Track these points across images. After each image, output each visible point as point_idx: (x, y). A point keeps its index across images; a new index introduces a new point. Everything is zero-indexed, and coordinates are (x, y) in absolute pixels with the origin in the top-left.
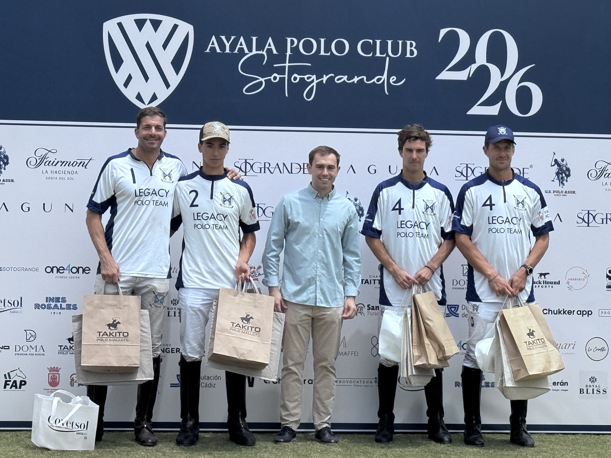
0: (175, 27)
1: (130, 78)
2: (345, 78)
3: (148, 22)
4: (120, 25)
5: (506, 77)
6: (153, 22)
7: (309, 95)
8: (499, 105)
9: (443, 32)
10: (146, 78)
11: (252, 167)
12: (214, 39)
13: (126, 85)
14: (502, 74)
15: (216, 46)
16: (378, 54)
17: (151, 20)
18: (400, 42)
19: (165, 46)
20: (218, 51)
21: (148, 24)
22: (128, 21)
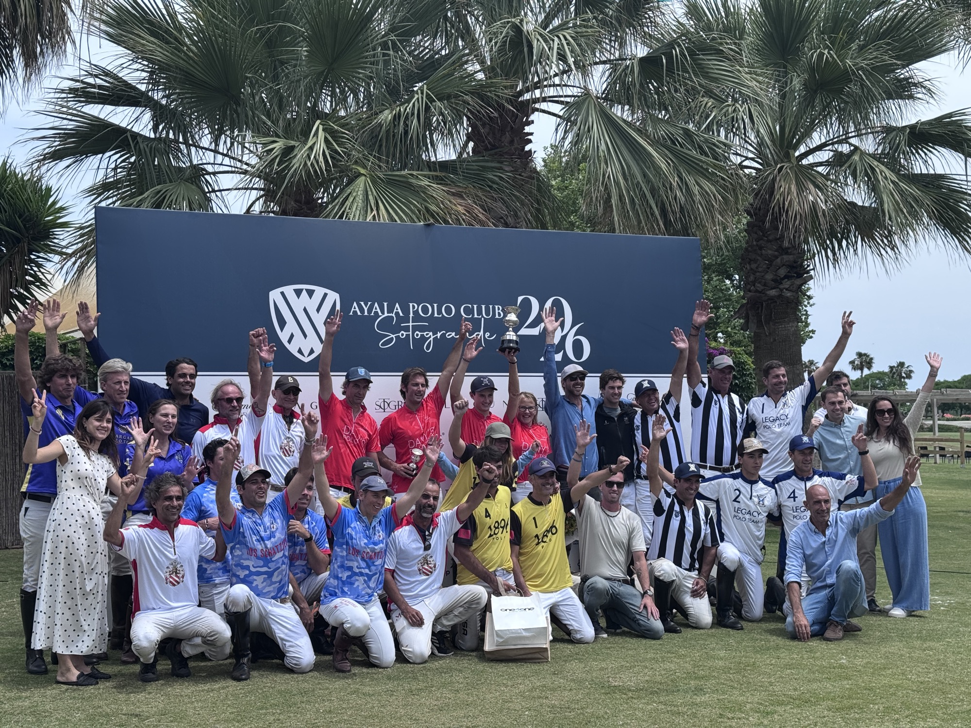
0: (325, 295)
1: (292, 336)
2: (453, 334)
3: (304, 291)
4: (282, 293)
5: (565, 332)
6: (307, 290)
7: (428, 348)
8: (561, 353)
9: (520, 299)
10: (305, 336)
11: (389, 405)
12: (355, 304)
13: (289, 341)
14: (562, 331)
15: (357, 309)
16: (476, 316)
17: (306, 290)
18: (491, 306)
19: (318, 310)
20: (359, 314)
21: (304, 293)
22: (289, 290)
